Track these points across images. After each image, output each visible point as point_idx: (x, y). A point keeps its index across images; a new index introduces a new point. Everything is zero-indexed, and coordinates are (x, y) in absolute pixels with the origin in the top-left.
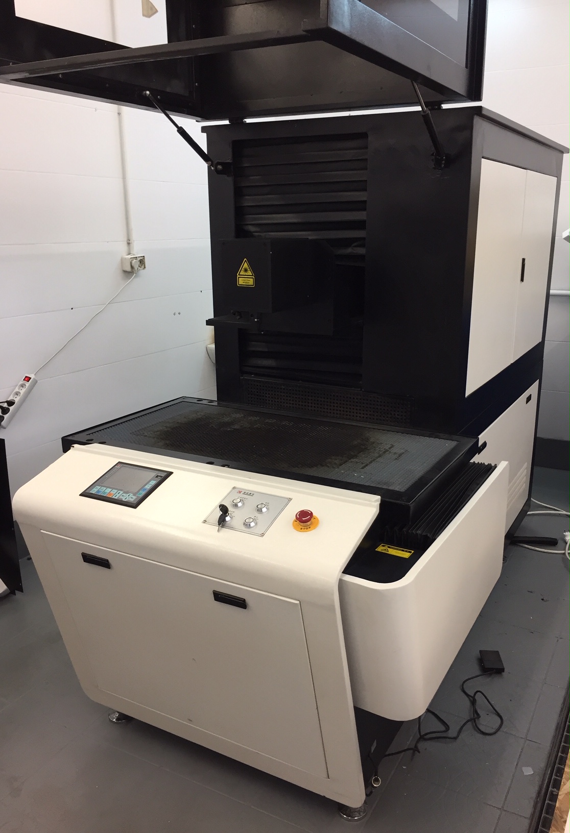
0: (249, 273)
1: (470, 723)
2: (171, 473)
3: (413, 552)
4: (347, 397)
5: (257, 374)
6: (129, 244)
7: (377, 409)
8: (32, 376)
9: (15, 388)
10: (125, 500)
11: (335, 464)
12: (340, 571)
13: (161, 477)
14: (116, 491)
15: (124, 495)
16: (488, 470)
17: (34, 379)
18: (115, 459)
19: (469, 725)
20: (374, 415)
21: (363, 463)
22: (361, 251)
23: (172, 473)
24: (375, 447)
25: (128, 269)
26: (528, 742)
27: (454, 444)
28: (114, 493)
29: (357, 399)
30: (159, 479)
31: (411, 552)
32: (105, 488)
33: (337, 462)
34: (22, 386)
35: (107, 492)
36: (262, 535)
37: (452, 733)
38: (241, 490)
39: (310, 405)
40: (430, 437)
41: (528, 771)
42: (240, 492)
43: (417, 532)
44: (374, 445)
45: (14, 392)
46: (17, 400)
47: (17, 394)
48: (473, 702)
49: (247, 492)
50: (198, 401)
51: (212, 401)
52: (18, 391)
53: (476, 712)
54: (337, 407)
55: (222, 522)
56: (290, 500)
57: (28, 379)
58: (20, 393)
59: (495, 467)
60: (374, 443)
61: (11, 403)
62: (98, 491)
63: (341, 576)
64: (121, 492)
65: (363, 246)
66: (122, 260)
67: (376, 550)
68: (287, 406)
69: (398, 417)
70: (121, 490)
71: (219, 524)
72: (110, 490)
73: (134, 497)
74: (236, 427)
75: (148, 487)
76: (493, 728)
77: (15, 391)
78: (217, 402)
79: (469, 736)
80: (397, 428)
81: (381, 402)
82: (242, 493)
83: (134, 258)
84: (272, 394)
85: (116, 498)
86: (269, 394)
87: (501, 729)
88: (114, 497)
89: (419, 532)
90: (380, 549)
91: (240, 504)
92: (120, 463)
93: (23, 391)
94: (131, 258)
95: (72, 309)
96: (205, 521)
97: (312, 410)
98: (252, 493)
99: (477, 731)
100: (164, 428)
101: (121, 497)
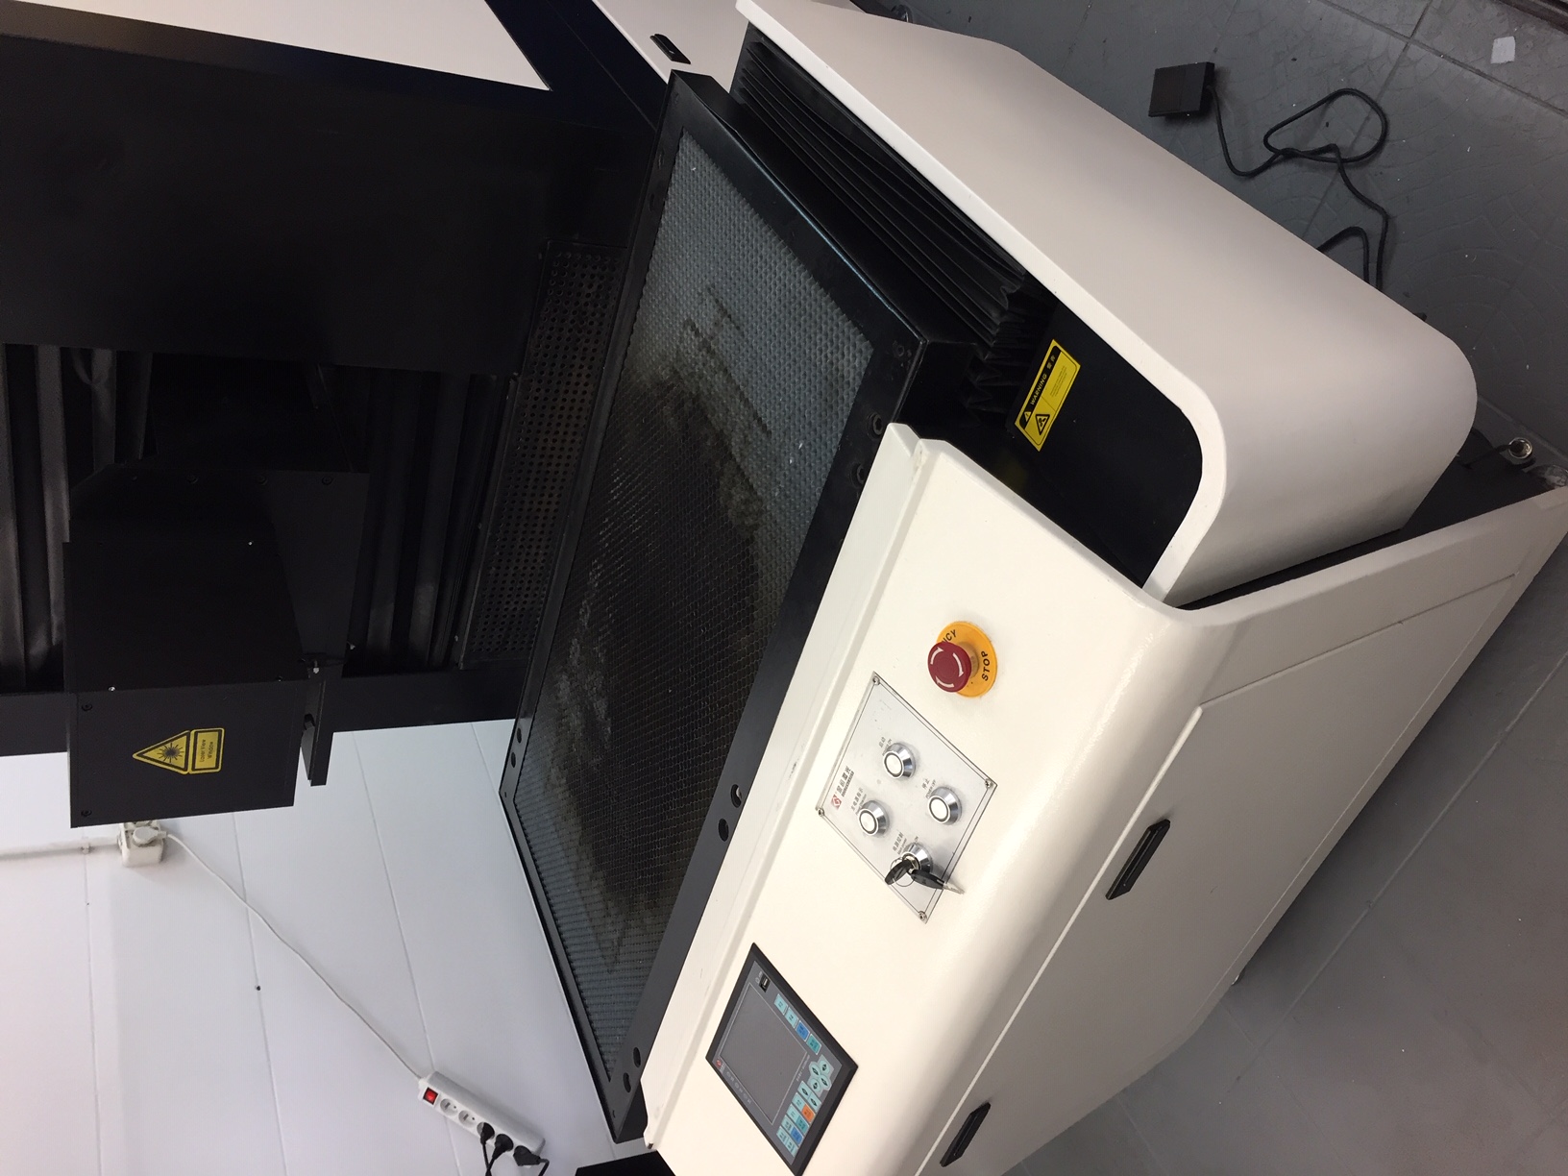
0: (180, 743)
1: (1348, 172)
2: (755, 953)
3: (1054, 343)
4: (533, 415)
5: (455, 628)
6: (91, 849)
7: (568, 339)
8: (424, 1085)
9: (453, 1123)
10: (830, 1085)
11: (746, 502)
12: (1135, 594)
13: (764, 977)
14: (797, 1098)
15: (812, 1082)
16: (760, 51)
17: (431, 1081)
18: (695, 1062)
19: (1354, 175)
20: (585, 349)
21: (750, 427)
22: (103, 360)
23: (754, 948)
24: (692, 375)
25: (156, 851)
26: (1417, 36)
27: (689, 149)
28: (803, 1103)
29: (538, 390)
30: (772, 986)
31: (1056, 352)
32: (786, 1118)
33: (739, 496)
34: (446, 1105)
35: (796, 1116)
36: (990, 783)
37: (1371, 223)
38: (830, 798)
39: (544, 507)
40: (661, 211)
41: (1504, 49)
42: (837, 801)
43: (998, 323)
44: (683, 373)
45: (460, 1124)
46: (480, 1119)
47: (464, 1117)
48: (1289, 155)
49: (837, 783)
50: (514, 764)
51: (516, 734)
52: (457, 1116)
53: (1316, 154)
54: (554, 441)
55: (931, 874)
56: (876, 679)
57: (430, 1095)
58: (462, 1113)
59: (753, 31)
60: (676, 372)
61: (487, 1132)
62: (795, 1136)
63: (1155, 594)
64: (803, 1085)
65: (87, 357)
66: (132, 865)
67: (1039, 448)
68: (543, 561)
69: (595, 287)
70: (797, 1084)
71: (941, 886)
72: (791, 1110)
73: (823, 1061)
74: (601, 707)
75: (794, 1019)
76: (1368, 119)
77: (458, 1121)
78: (522, 721)
79: (1384, 180)
80: (625, 292)
81: (552, 329)
82: (839, 795)
83: (127, 838)
84: (509, 596)
85: (819, 1103)
86: (508, 603)
87: (1374, 98)
88: (816, 1108)
89: (994, 315)
90: (1036, 436)
91: (878, 813)
92: (710, 1057)
93: (460, 1106)
94: (128, 846)
95: (259, 988)
96: (923, 916)
97: (557, 503)
98: (843, 770)
99: (1369, 162)
100: (595, 883)
101: (819, 1091)
